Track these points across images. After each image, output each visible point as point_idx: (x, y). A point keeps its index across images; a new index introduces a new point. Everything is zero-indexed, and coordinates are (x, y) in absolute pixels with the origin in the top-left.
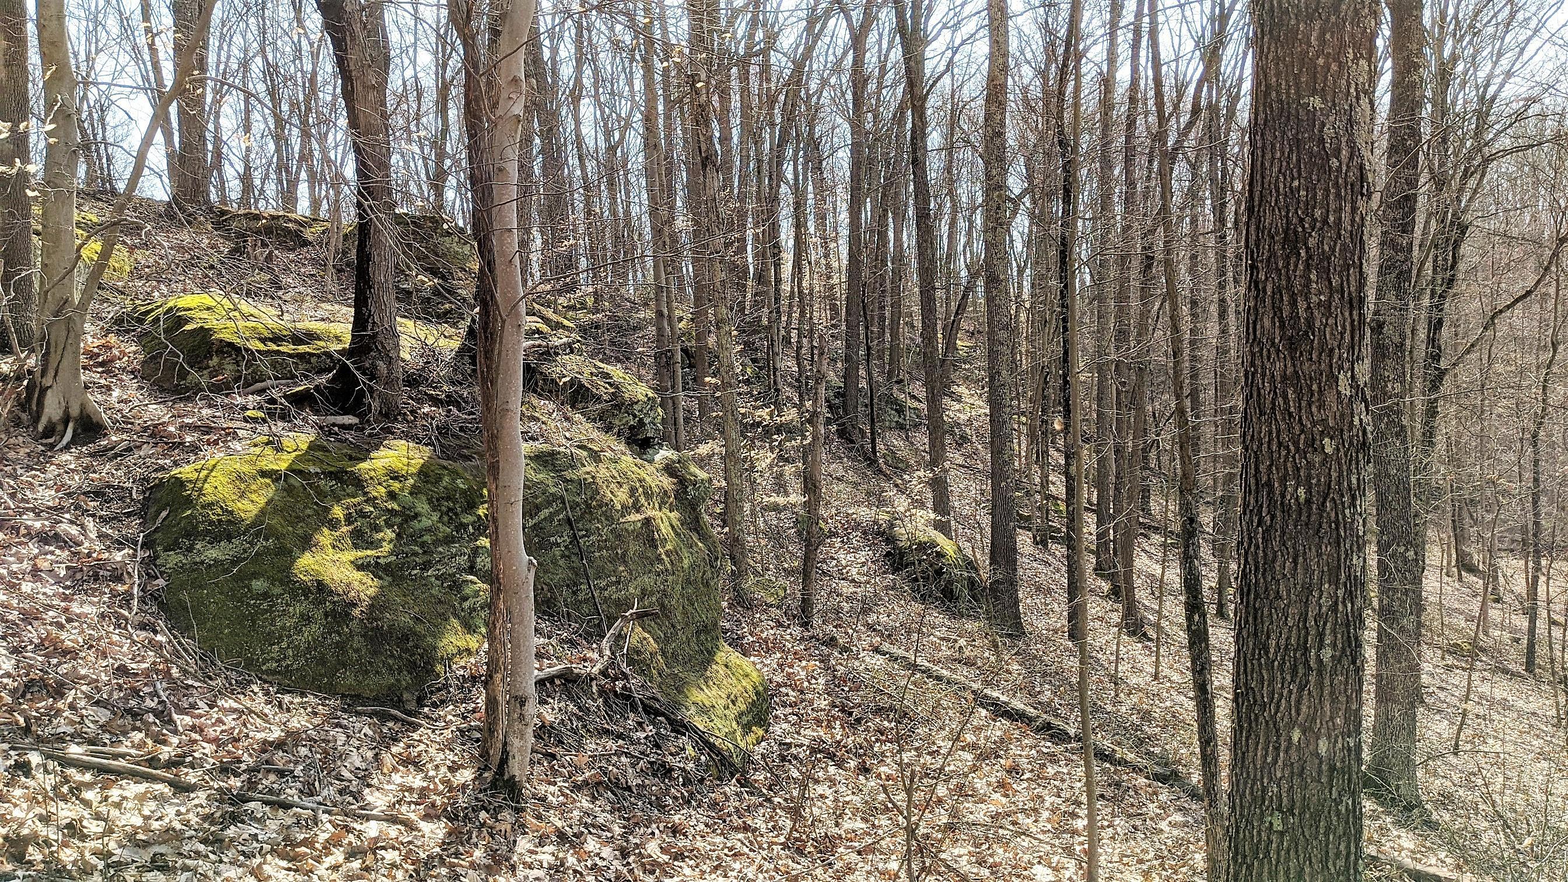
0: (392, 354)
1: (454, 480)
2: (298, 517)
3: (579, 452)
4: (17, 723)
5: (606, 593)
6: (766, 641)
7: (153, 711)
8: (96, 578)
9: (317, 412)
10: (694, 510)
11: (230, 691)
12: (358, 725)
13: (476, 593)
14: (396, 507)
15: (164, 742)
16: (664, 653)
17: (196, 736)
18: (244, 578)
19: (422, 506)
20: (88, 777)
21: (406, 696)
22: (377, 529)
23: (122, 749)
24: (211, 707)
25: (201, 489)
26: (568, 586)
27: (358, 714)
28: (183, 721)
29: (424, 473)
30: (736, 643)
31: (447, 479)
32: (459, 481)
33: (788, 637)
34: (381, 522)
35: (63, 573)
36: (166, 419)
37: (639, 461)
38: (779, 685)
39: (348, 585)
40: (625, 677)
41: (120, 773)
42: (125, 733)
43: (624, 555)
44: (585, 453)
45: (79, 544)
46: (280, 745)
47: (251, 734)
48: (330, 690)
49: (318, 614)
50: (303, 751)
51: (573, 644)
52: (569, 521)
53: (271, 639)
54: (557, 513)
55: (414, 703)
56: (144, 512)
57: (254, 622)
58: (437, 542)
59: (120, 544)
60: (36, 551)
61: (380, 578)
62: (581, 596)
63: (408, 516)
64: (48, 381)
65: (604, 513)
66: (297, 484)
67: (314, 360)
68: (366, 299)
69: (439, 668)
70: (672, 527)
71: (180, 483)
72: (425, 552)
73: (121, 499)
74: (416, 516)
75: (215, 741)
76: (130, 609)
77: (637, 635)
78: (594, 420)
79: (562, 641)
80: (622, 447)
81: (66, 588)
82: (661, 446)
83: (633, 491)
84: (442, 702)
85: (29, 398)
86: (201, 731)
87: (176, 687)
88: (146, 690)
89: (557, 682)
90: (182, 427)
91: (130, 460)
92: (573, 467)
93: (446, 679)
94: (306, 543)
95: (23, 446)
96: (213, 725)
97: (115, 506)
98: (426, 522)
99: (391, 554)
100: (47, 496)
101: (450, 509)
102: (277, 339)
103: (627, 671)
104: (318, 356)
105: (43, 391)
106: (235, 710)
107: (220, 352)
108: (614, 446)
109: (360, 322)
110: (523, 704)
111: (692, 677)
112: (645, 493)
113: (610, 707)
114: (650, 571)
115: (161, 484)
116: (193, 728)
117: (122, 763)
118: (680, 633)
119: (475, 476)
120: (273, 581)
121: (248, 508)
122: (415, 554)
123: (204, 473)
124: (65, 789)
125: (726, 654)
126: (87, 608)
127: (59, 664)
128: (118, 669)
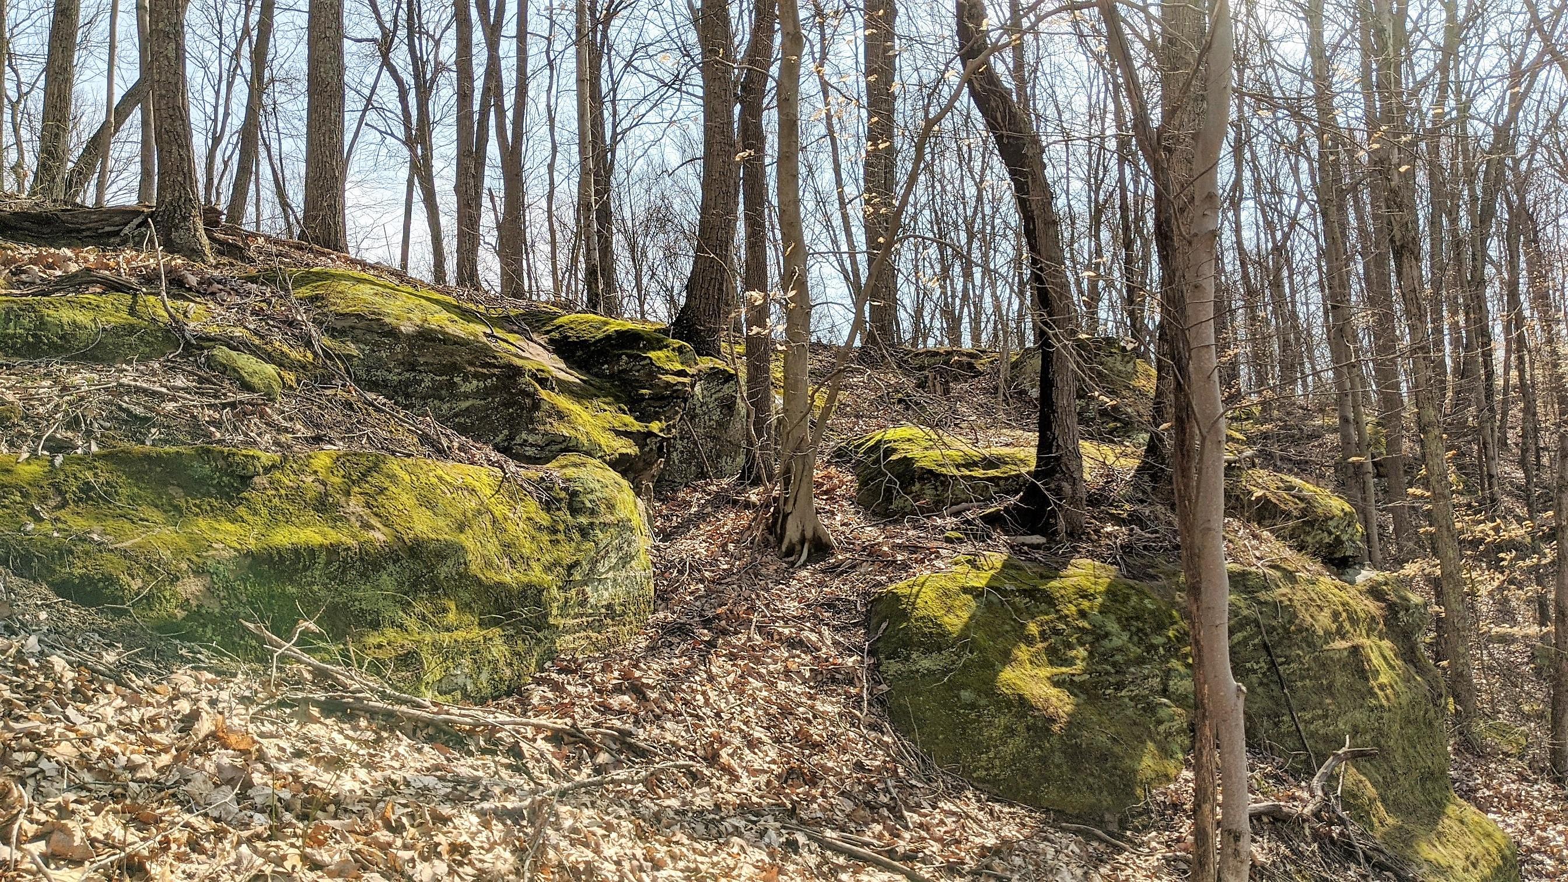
0: (1076, 475)
1: (1142, 600)
2: (997, 632)
3: (1271, 572)
4: (784, 805)
5: (1312, 727)
6: (1507, 796)
7: (886, 805)
8: (834, 680)
9: (1007, 533)
10: (1409, 639)
11: (948, 795)
12: (1064, 840)
13: (1172, 719)
14: (1086, 625)
15: (898, 836)
16: (1384, 801)
17: (924, 834)
18: (953, 687)
19: (1113, 626)
20: (841, 860)
21: (1107, 817)
22: (1070, 646)
23: (866, 839)
24: (934, 807)
25: (914, 603)
26: (1269, 716)
27: (1063, 830)
28: (912, 818)
29: (1111, 592)
30: (1469, 794)
31: (1134, 598)
32: (1146, 601)
33: (1536, 794)
34: (1073, 640)
35: (807, 675)
36: (880, 539)
37: (1337, 582)
38: (1530, 850)
39: (1047, 700)
40: (1342, 822)
41: (867, 861)
42: (866, 824)
43: (1330, 686)
44: (1279, 574)
45: (818, 650)
46: (996, 851)
47: (971, 838)
48: (1034, 803)
49: (1021, 728)
50: (1018, 861)
51: (1279, 780)
52: (1265, 646)
53: (979, 748)
54: (1252, 637)
55: (1116, 825)
56: (867, 622)
57: (964, 729)
58: (1128, 663)
59: (850, 652)
60: (786, 654)
61: (1076, 695)
62: (1284, 728)
63: (1099, 635)
64: (789, 508)
65: (1305, 640)
66: (996, 601)
67: (1002, 483)
68: (1050, 423)
69: (1139, 791)
70: (1385, 658)
71: (896, 598)
72: (1117, 672)
73: (849, 610)
74: (1107, 635)
75: (940, 840)
76: (861, 711)
77: (1350, 776)
78: (1284, 539)
79: (1266, 776)
80: (1318, 567)
81: (810, 688)
82: (1362, 566)
83: (1336, 615)
84: (1145, 827)
85: (775, 523)
86: (928, 830)
87: (903, 786)
88: (880, 786)
89: (1265, 819)
90: (894, 547)
91: (853, 576)
92: (1266, 588)
93: (1147, 804)
94: (1006, 658)
95: (772, 564)
96: (938, 825)
97: (843, 616)
98: (1117, 642)
99: (1084, 672)
100: (792, 607)
101: (1139, 630)
102: (970, 464)
103: (1344, 814)
104: (1006, 479)
105: (786, 516)
106: (954, 814)
107: (921, 479)
108: (1307, 566)
109: (1044, 446)
110: (1237, 838)
111: (1420, 830)
112: (1350, 619)
113: (1327, 853)
114: (1361, 706)
115: (880, 599)
116: (921, 826)
117: (866, 851)
118: (1401, 779)
119: (1163, 597)
120: (979, 692)
121: (955, 622)
122: (1107, 673)
123: (916, 589)
124: (825, 869)
125: (1458, 808)
126: (828, 707)
127: (810, 756)
128: (855, 764)
